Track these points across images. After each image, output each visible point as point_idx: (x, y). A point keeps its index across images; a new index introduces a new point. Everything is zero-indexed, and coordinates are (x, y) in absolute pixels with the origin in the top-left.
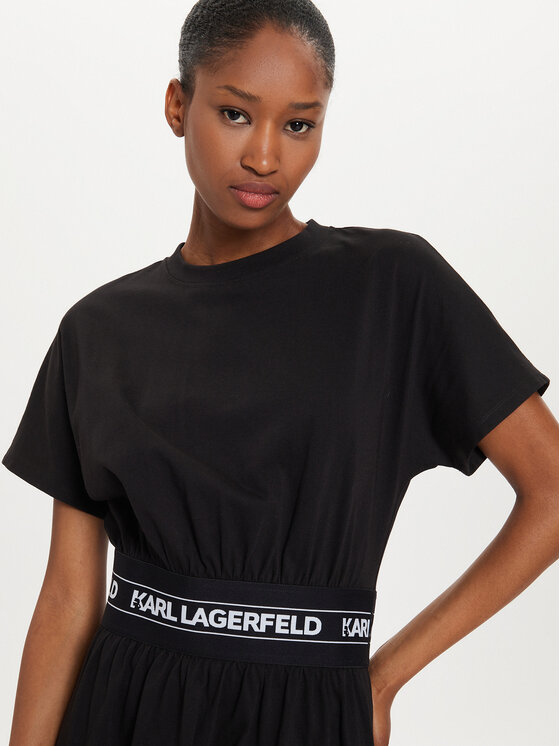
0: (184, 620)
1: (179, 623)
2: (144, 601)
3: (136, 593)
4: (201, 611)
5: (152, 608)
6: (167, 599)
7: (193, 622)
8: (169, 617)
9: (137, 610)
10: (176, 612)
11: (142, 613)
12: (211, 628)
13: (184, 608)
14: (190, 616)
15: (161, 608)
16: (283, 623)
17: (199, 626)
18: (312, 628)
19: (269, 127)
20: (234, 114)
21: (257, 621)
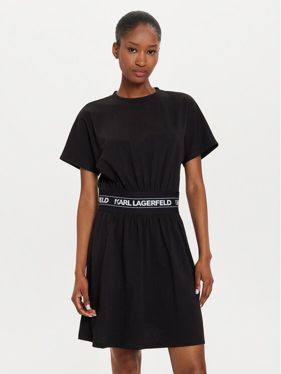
0: (134, 205)
1: (132, 206)
2: (119, 202)
3: (116, 200)
4: (139, 202)
5: (122, 203)
6: (127, 200)
7: (137, 205)
8: (129, 205)
9: (117, 204)
10: (131, 203)
11: (118, 205)
12: (142, 206)
13: (134, 201)
14: (136, 203)
15: (125, 203)
16: (162, 203)
17: (139, 206)
18: (169, 203)
19: (142, 52)
20: (132, 50)
21: (155, 203)
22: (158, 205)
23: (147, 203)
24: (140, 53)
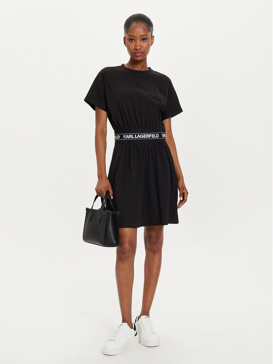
1: (135, 138)
2: (126, 137)
3: (124, 136)
4: (139, 135)
5: (128, 137)
6: (131, 134)
7: (137, 137)
11: (126, 139)
12: (141, 138)
13: (135, 135)
15: (130, 136)
16: (153, 136)
17: (139, 138)
18: (157, 136)
19: (138, 41)
20: (132, 40)
21: (149, 136)
22: (151, 137)
23: (144, 136)
24: (136, 42)
